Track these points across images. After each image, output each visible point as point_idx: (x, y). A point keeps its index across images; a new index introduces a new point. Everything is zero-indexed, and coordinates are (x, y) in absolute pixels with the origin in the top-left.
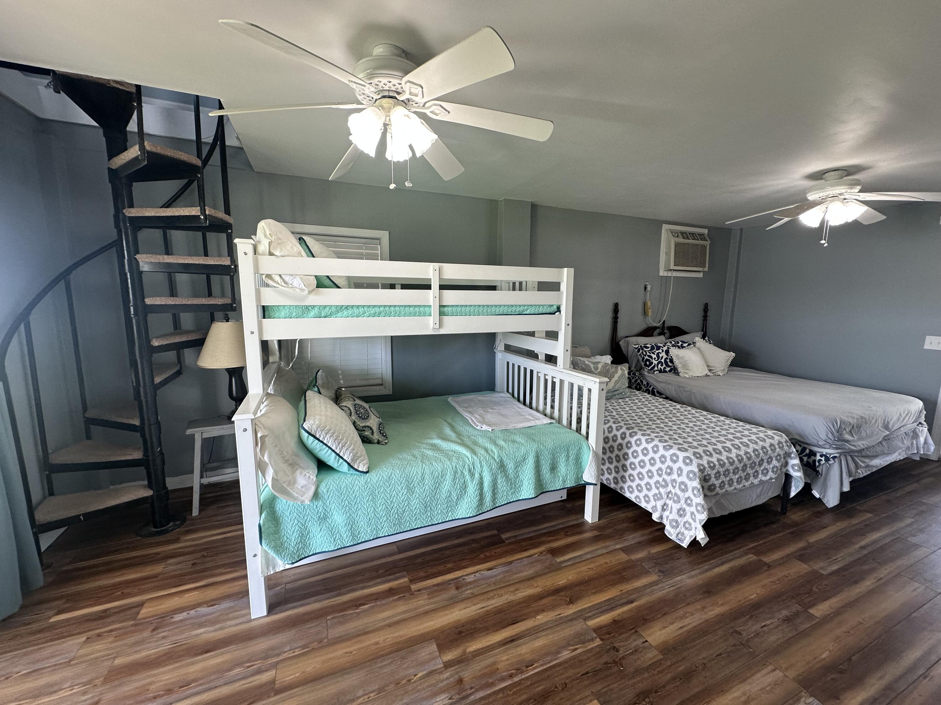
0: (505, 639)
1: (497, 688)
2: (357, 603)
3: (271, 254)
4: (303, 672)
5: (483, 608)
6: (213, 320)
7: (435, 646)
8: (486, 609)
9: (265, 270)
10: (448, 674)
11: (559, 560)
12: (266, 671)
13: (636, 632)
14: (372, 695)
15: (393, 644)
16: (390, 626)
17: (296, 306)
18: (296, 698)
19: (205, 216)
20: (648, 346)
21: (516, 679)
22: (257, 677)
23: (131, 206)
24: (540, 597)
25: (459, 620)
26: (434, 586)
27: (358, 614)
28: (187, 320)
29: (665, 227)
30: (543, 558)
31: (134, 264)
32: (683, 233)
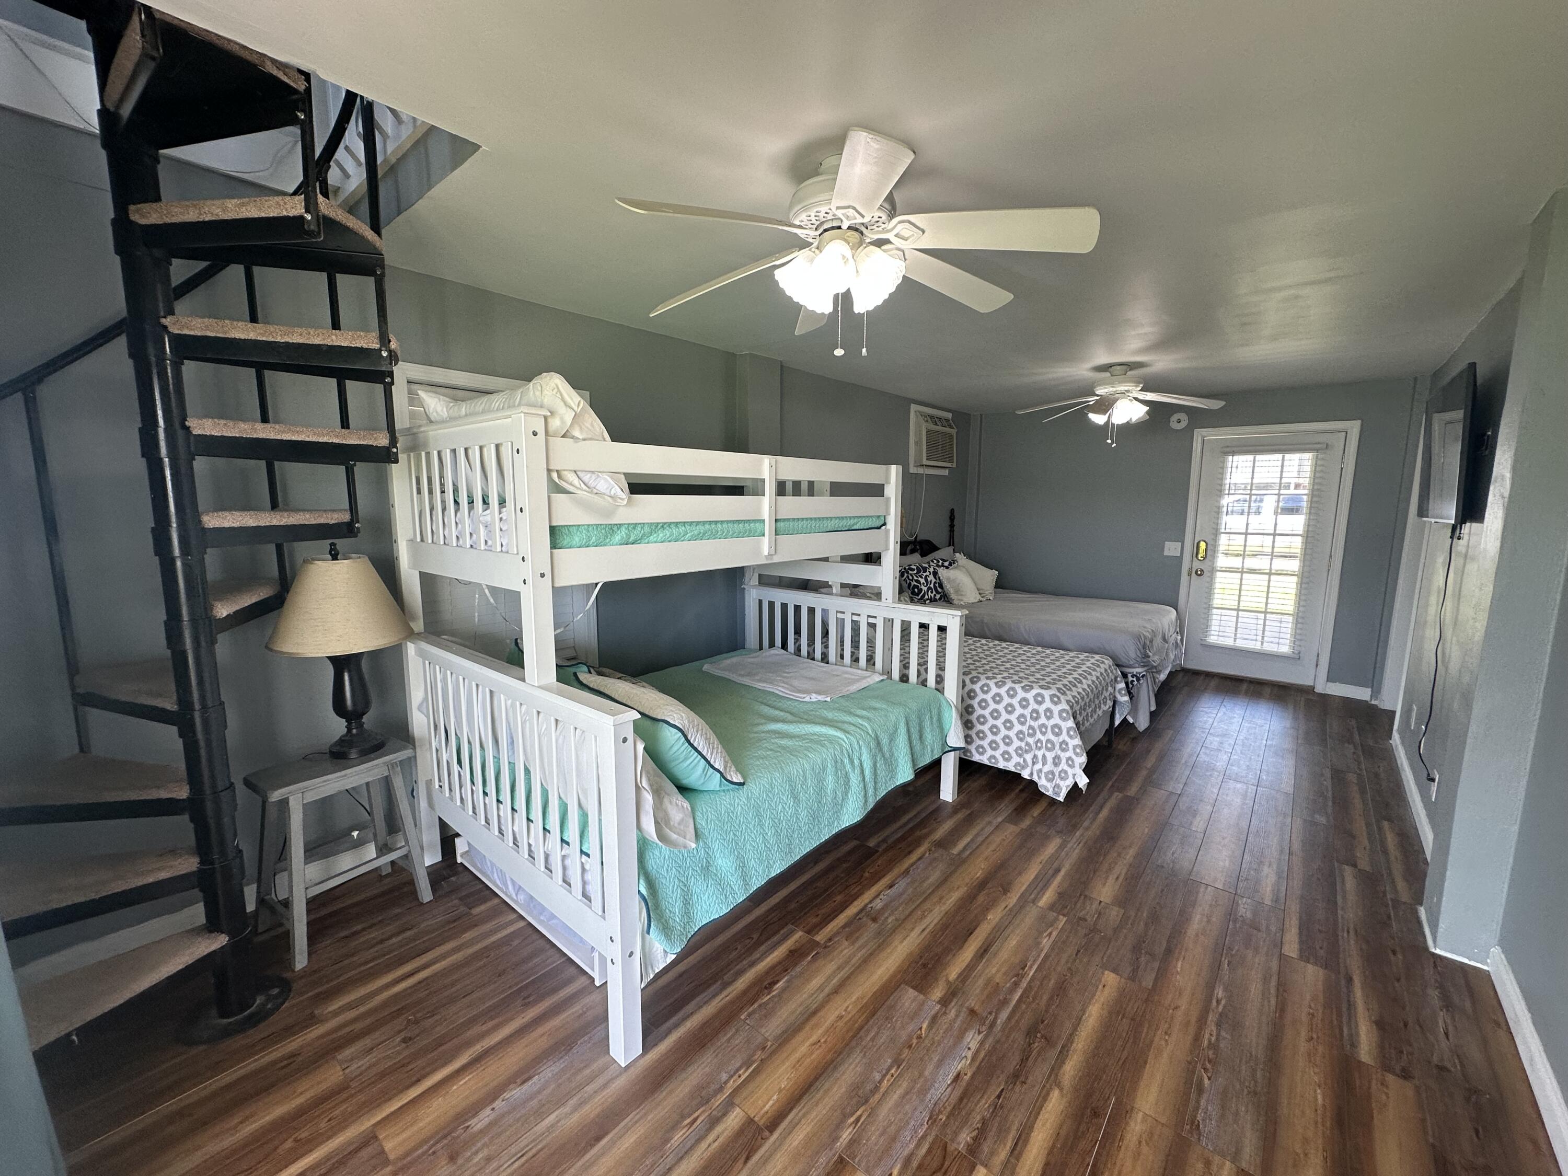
0: (977, 952)
1: (1014, 1002)
2: (765, 983)
4: (780, 1091)
5: (923, 930)
7: (911, 990)
8: (928, 930)
10: (953, 1013)
11: (955, 851)
12: (724, 1115)
13: (1086, 896)
14: (893, 1071)
15: (860, 1009)
16: (836, 991)
18: (803, 1121)
20: (913, 567)
21: (1024, 984)
22: (719, 1129)
24: (970, 897)
25: (911, 954)
26: (844, 927)
27: (779, 995)
29: (913, 407)
30: (936, 855)
32: (932, 417)
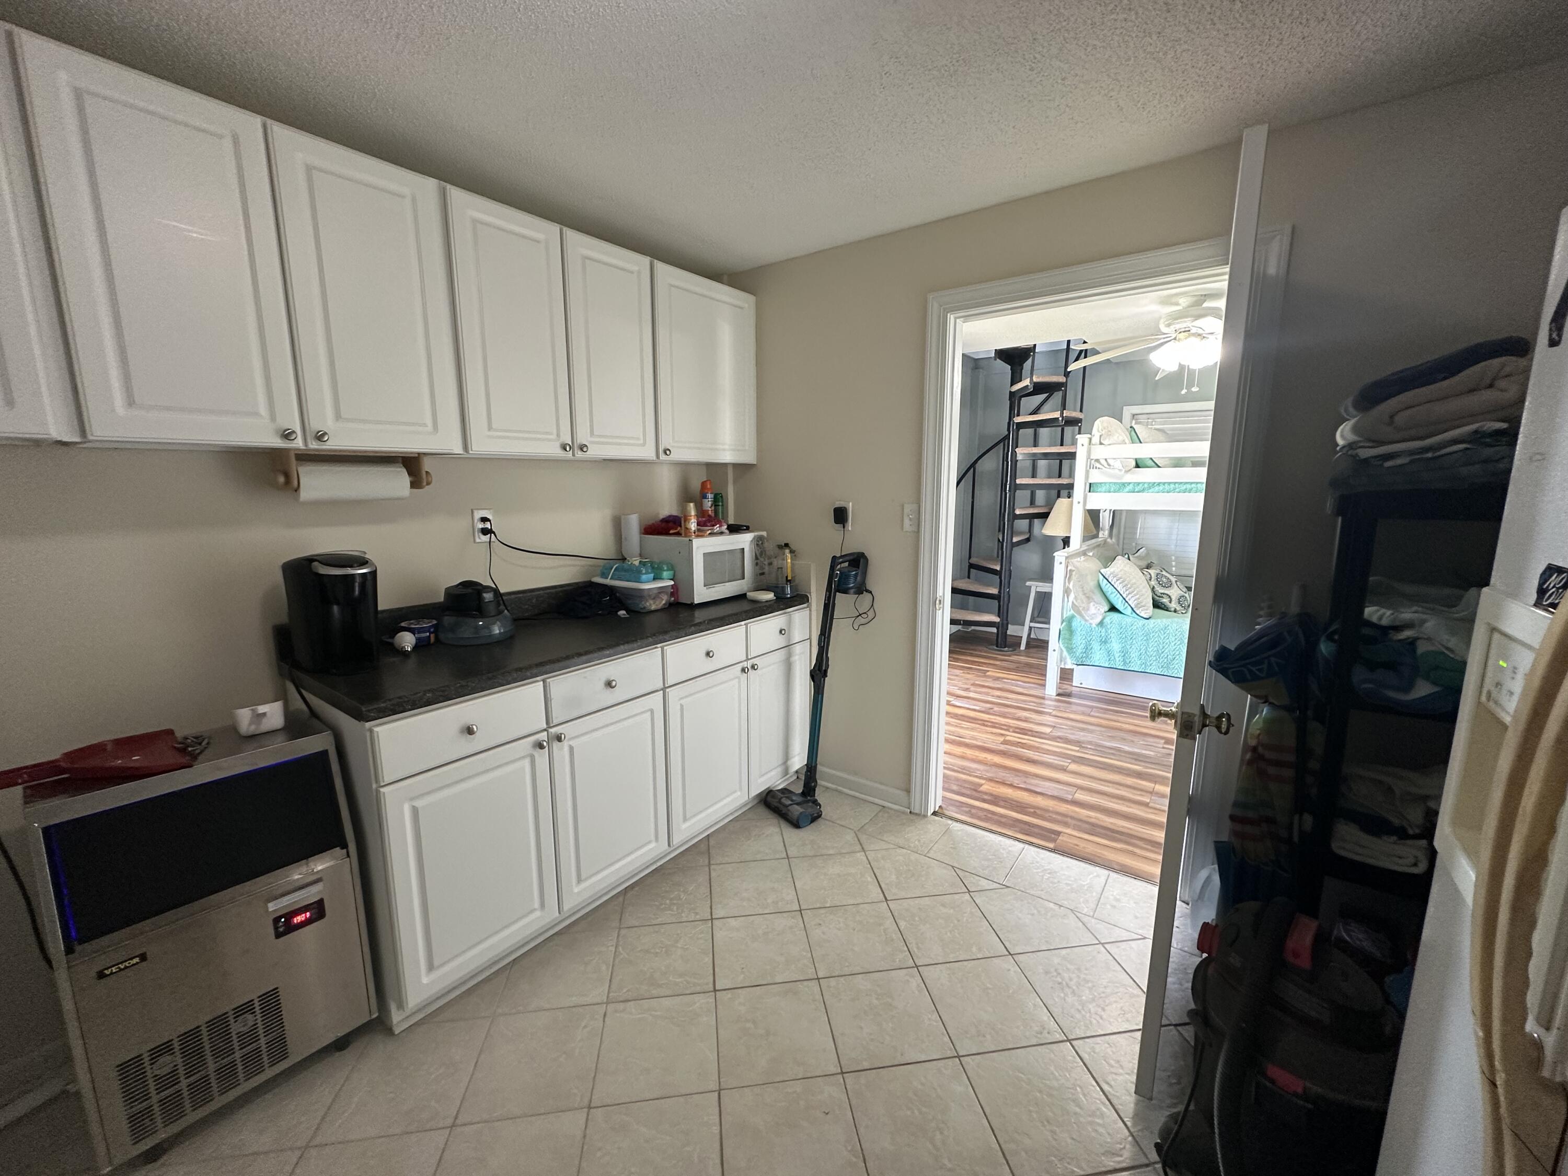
3: (1101, 444)
6: (1059, 496)
9: (1094, 456)
17: (1115, 483)
19: (1063, 417)
23: (1018, 415)
28: (1040, 495)
31: (1014, 454)
